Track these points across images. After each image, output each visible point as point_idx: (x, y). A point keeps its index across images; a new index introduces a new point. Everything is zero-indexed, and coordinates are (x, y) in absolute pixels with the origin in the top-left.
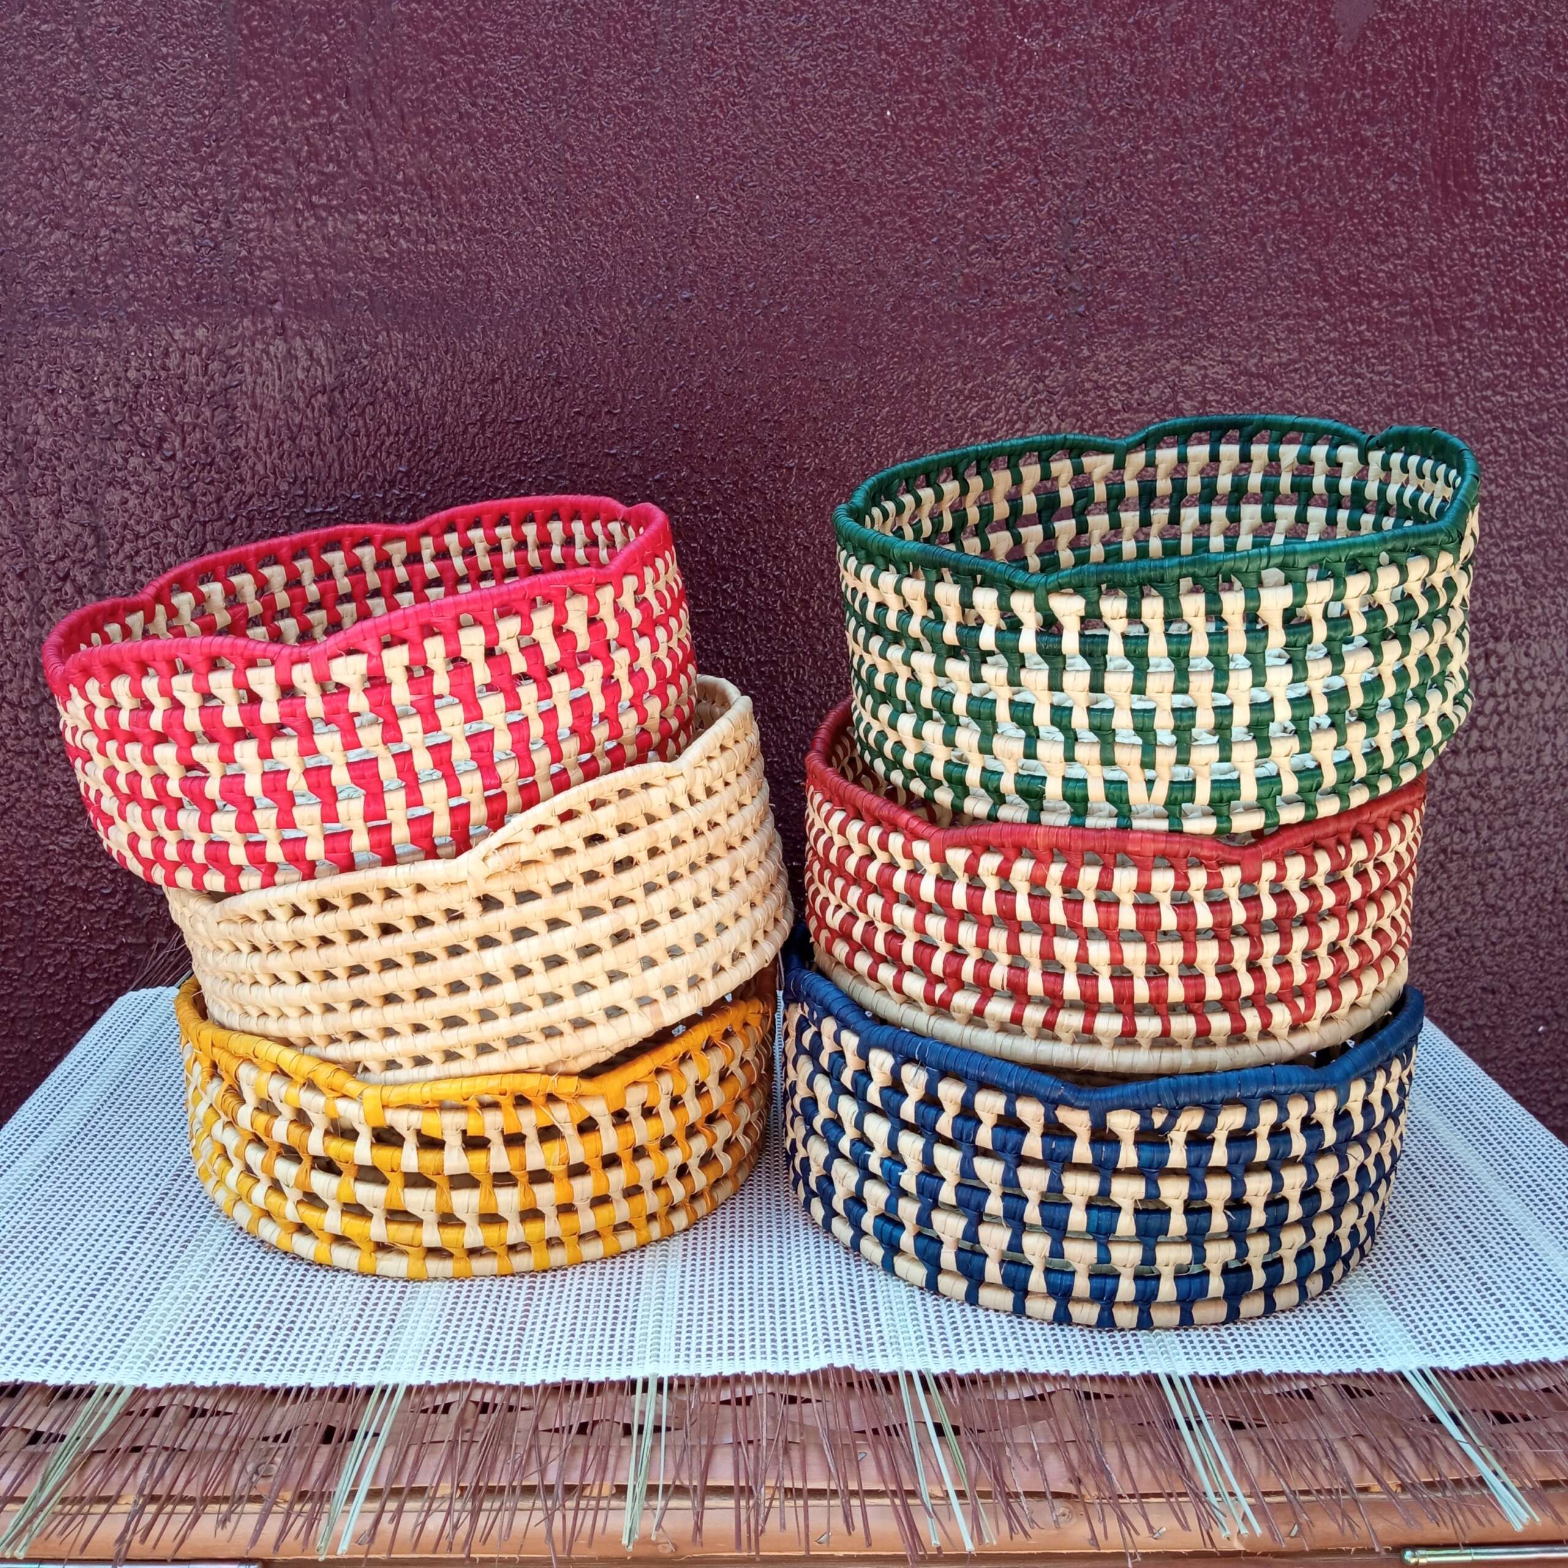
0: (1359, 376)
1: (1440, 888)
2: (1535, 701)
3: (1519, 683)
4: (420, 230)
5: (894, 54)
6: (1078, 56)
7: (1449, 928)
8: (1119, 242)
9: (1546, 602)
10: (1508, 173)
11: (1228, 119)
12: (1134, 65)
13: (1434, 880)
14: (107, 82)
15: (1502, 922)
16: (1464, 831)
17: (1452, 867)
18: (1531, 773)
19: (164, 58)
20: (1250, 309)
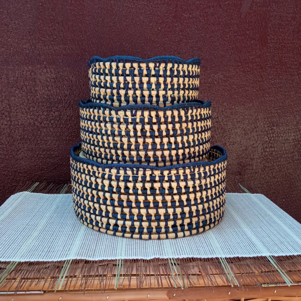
0: (247, 77)
1: (264, 173)
2: (281, 138)
3: (278, 135)
4: (72, 49)
5: (160, 17)
6: (194, 18)
7: (266, 181)
8: (202, 52)
9: (282, 119)
10: (273, 40)
11: (222, 30)
12: (204, 20)
13: (263, 172)
14: (13, 20)
15: (276, 180)
16: (268, 163)
17: (266, 169)
18: (281, 151)
19: (24, 16)
20: (226, 65)
